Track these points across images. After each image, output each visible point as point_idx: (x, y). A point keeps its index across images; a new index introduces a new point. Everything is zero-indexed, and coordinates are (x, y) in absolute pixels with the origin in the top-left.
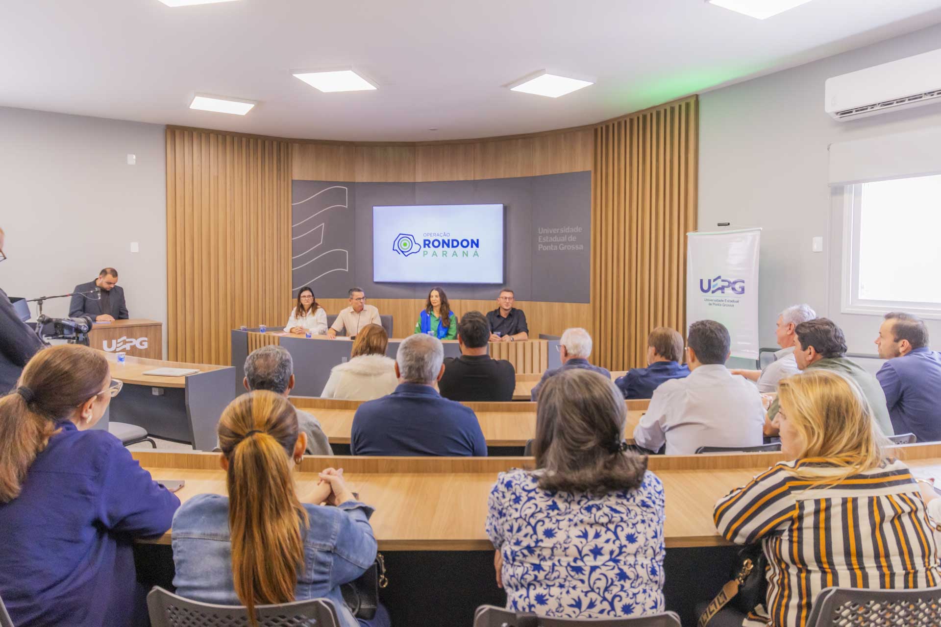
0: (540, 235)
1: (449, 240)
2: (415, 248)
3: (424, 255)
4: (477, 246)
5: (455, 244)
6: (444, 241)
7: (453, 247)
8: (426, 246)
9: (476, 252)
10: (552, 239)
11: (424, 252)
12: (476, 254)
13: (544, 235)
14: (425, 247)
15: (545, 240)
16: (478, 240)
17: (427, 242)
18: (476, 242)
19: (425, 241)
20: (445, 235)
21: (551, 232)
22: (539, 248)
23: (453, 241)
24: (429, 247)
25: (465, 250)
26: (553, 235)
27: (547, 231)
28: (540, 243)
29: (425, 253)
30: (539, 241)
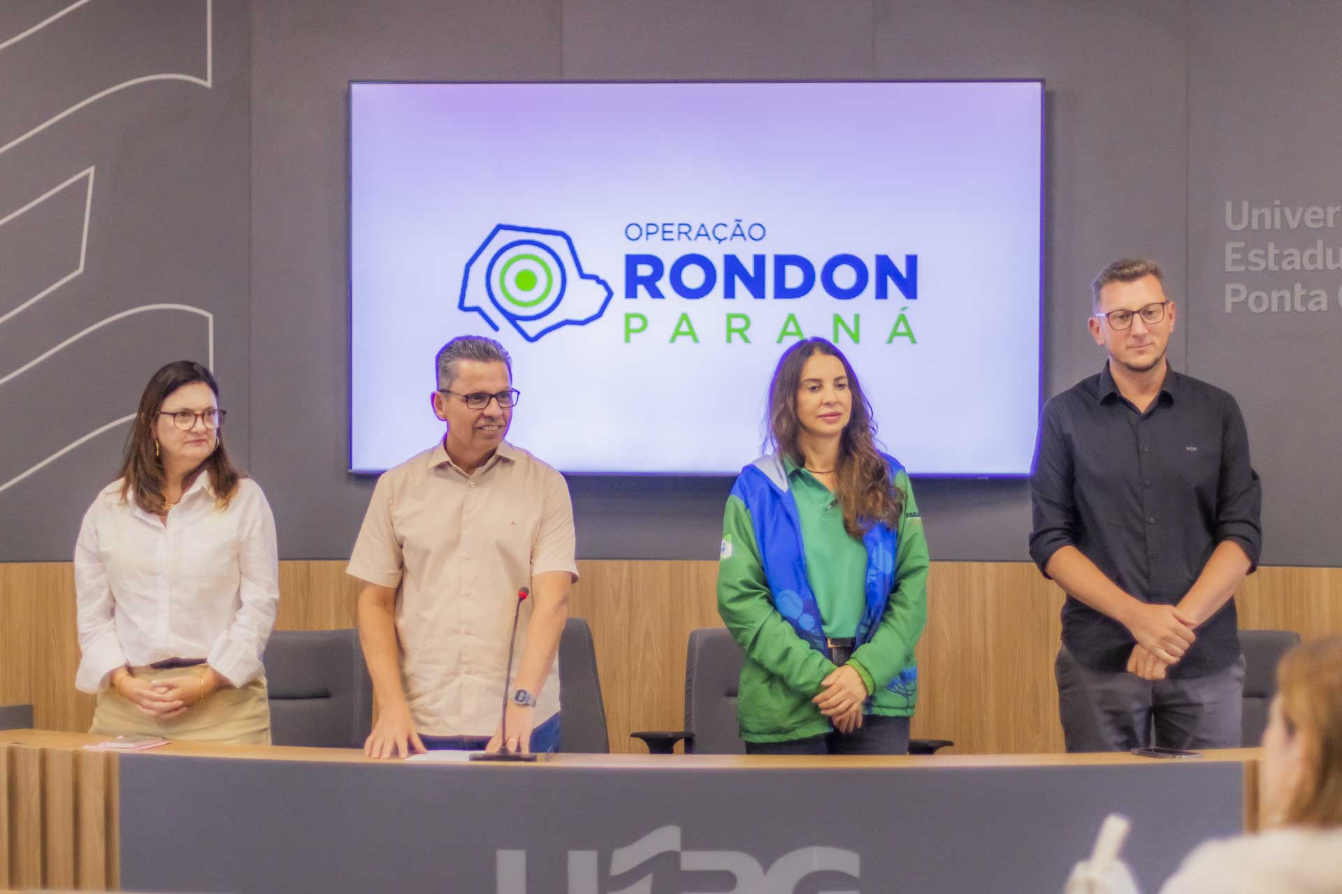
0: (1234, 236)
1: (759, 261)
2: (582, 298)
3: (628, 332)
4: (909, 288)
5: (794, 277)
6: (732, 264)
7: (782, 292)
8: (641, 289)
9: (902, 318)
10: (1297, 259)
11: (628, 317)
12: (902, 330)
13: (1256, 238)
14: (631, 293)
15: (1264, 260)
16: (912, 261)
17: (644, 270)
18: (902, 268)
19: (632, 261)
20: (738, 234)
21: (1293, 224)
22: (1229, 300)
23: (782, 261)
24: (656, 294)
25: (846, 308)
26: (1304, 238)
27: (1273, 218)
28: (1234, 277)
29: (636, 323)
30: (1229, 267)
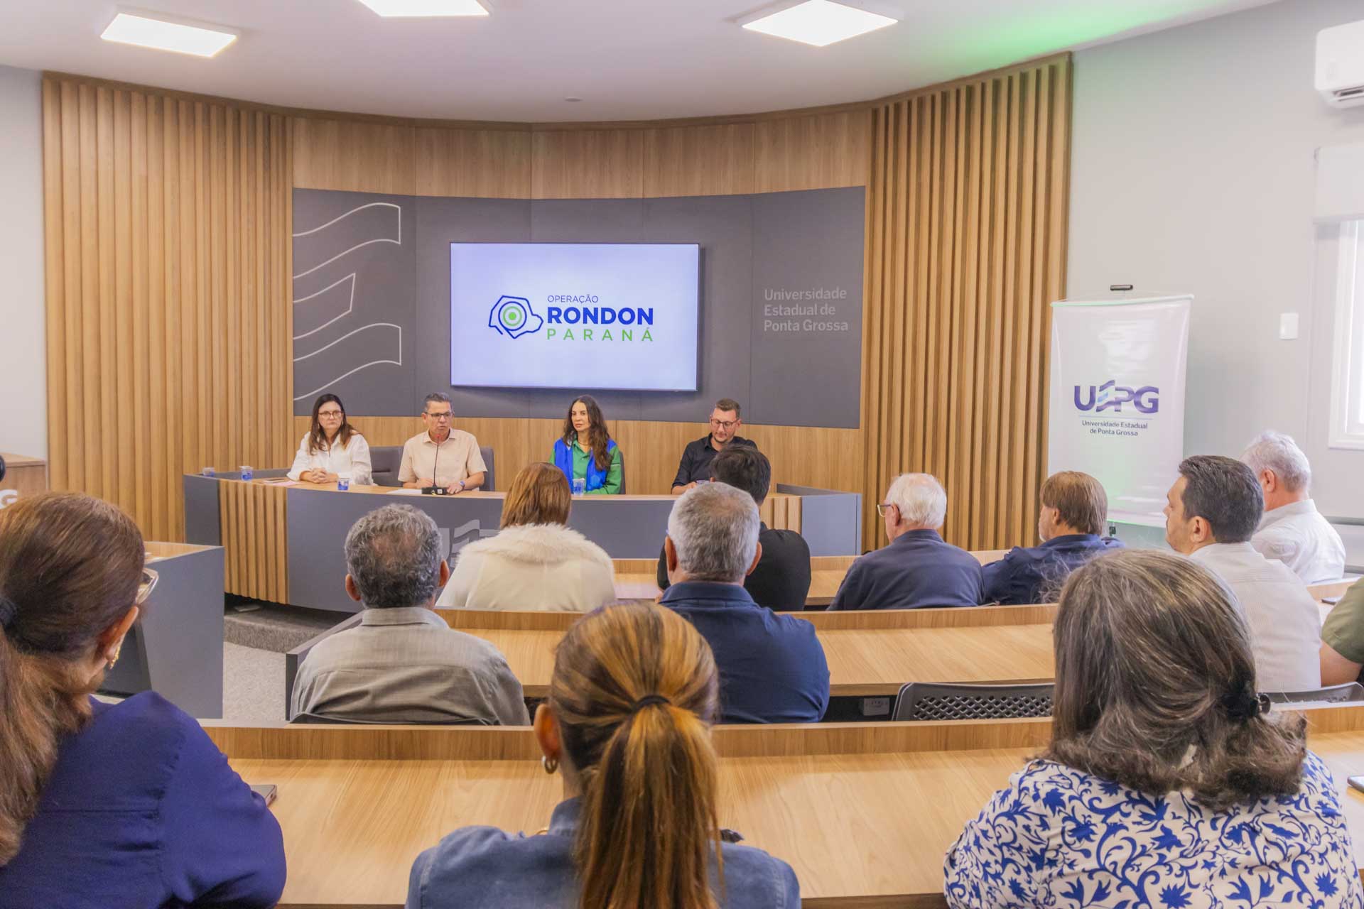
0: (768, 302)
1: (596, 310)
2: (533, 323)
3: (549, 335)
4: (650, 321)
5: (608, 316)
6: (586, 311)
7: (604, 321)
8: (553, 320)
9: (647, 332)
10: (789, 311)
11: (549, 330)
12: (647, 336)
13: (775, 303)
14: (550, 321)
15: (778, 311)
16: (651, 310)
17: (555, 313)
18: (647, 313)
19: (550, 310)
20: (588, 299)
21: (788, 298)
22: (766, 326)
23: (604, 310)
24: (559, 322)
25: (627, 327)
26: (791, 303)
27: (781, 296)
28: (768, 318)
29: (552, 332)
30: (766, 314)
